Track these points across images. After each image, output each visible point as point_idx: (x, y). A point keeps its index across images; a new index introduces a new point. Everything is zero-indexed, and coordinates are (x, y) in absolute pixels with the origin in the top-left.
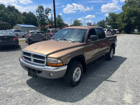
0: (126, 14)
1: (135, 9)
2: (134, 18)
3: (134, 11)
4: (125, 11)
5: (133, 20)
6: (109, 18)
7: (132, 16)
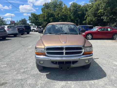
0: (46, 15)
1: (51, 12)
2: (51, 18)
3: (51, 13)
4: (44, 13)
5: (51, 20)
6: (31, 17)
7: (50, 17)
